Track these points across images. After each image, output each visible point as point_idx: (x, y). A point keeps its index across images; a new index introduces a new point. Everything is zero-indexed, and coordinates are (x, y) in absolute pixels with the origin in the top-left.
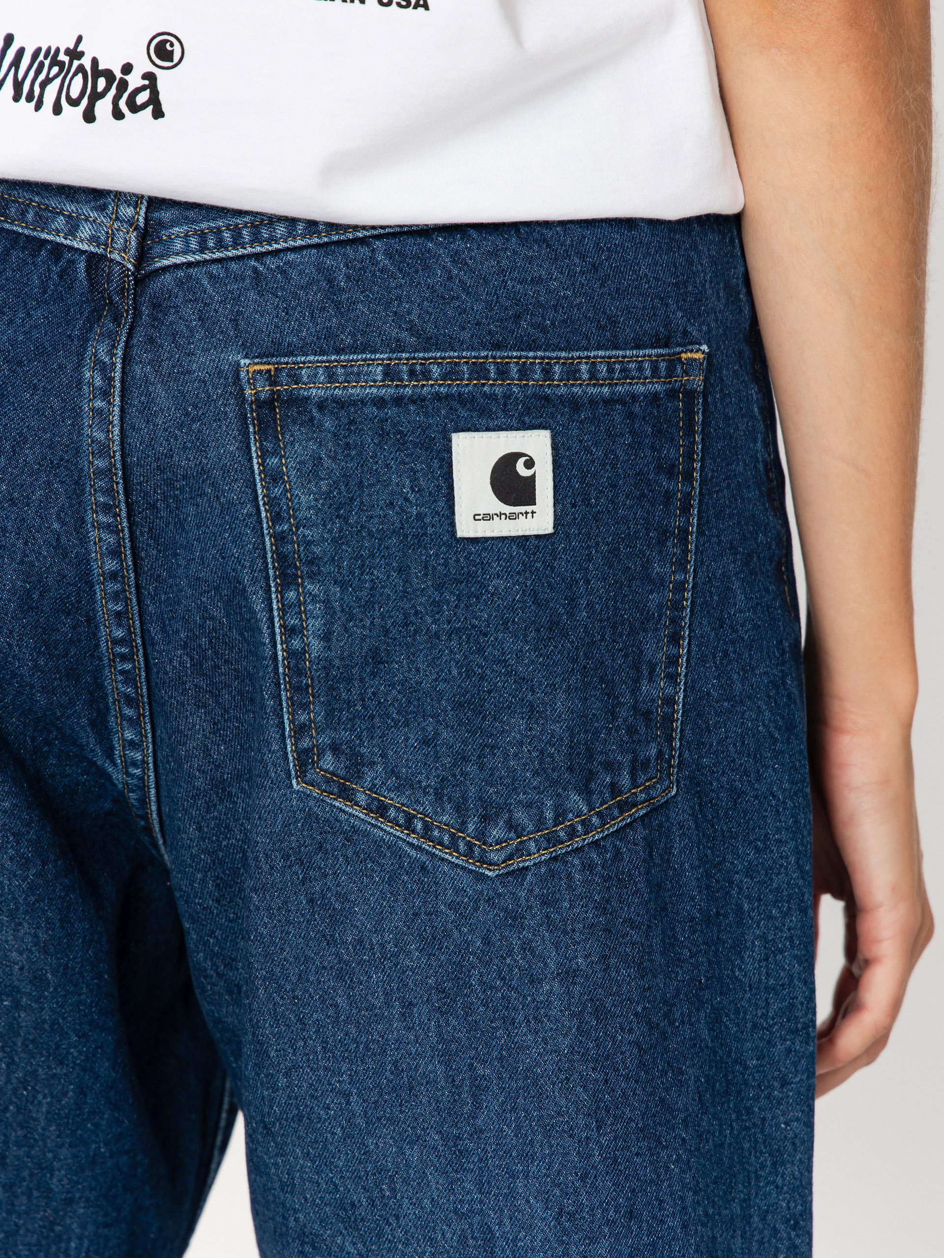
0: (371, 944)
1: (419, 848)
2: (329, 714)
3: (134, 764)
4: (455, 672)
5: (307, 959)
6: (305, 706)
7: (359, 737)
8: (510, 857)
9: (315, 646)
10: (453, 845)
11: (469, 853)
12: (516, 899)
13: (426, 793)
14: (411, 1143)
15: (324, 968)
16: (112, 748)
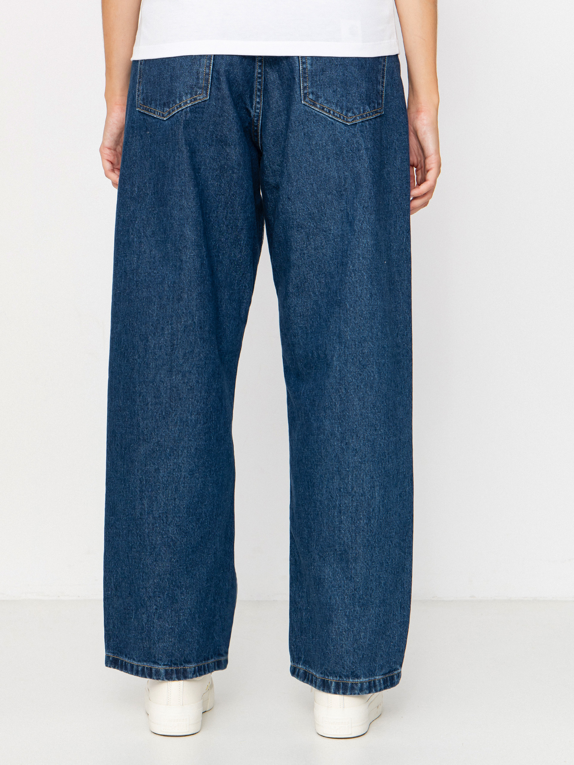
0: (319, 144)
1: (332, 118)
2: (312, 84)
3: (258, 109)
4: (341, 74)
5: (303, 149)
6: (306, 82)
7: (318, 90)
8: (353, 120)
9: (309, 67)
10: (340, 117)
11: (344, 119)
12: (355, 131)
13: (334, 104)
14: (329, 194)
15: (307, 152)
16: (253, 104)
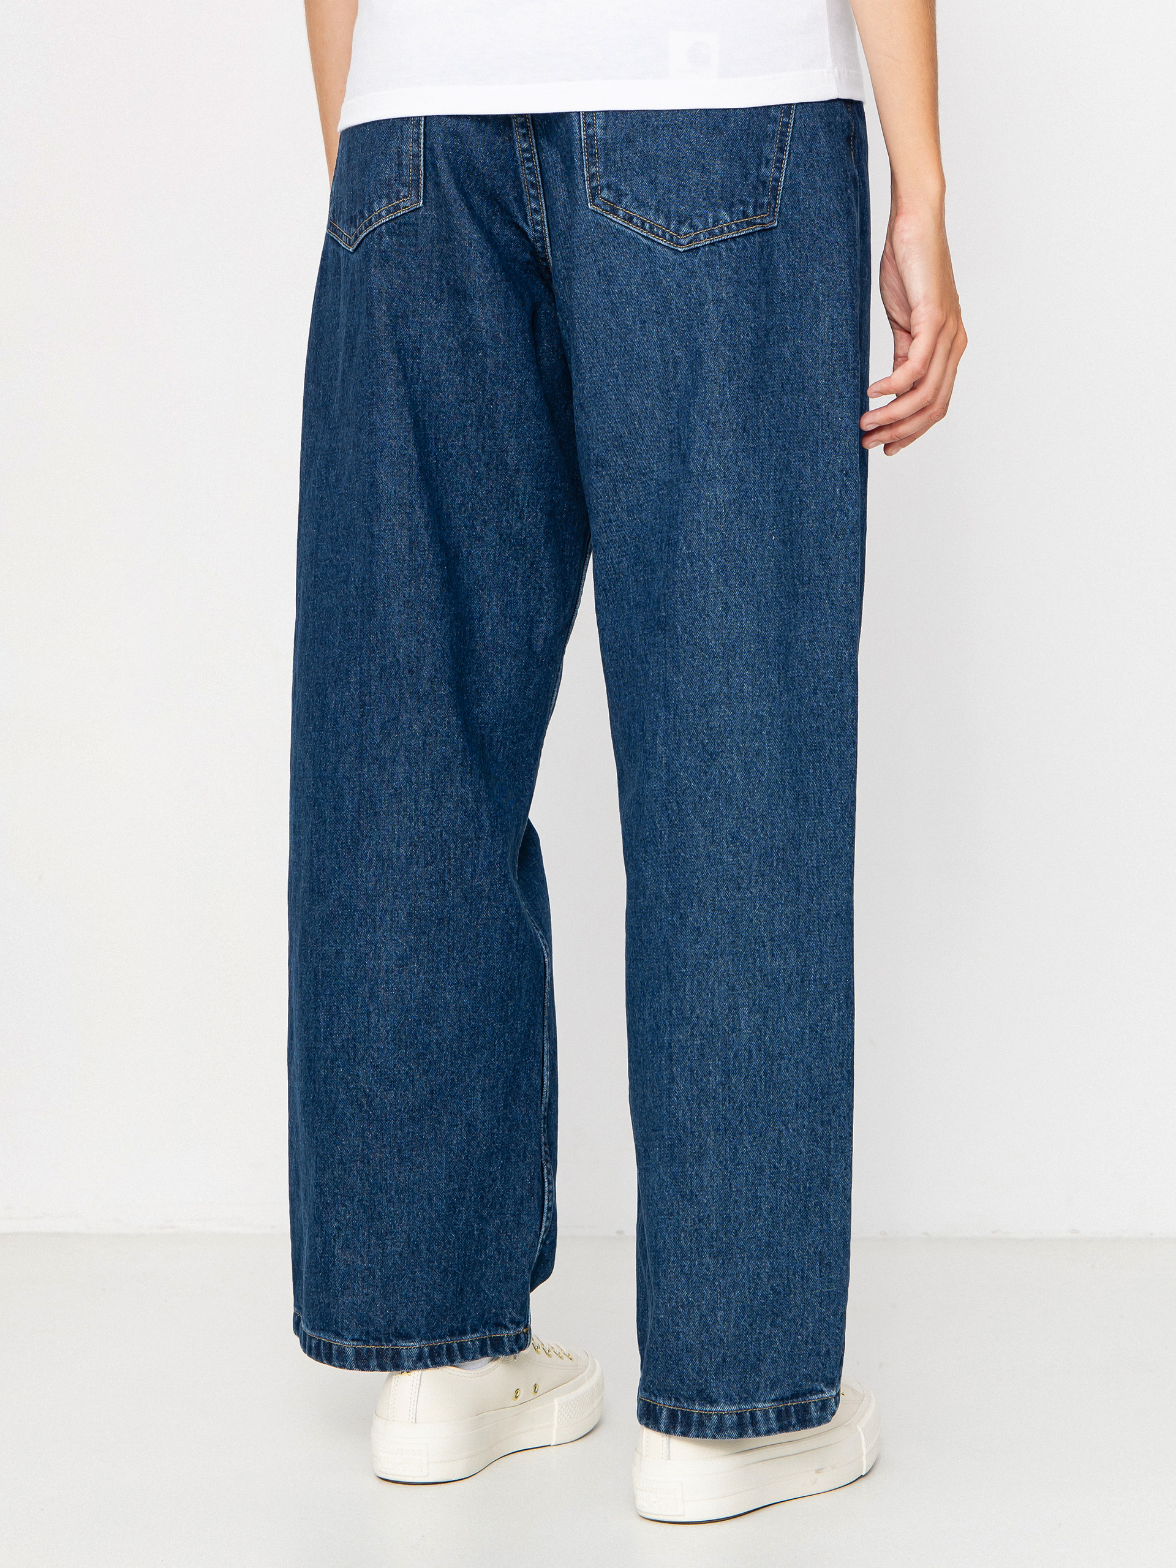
0: (626, 292)
1: (646, 238)
2: (606, 168)
4: (665, 146)
5: (598, 304)
6: (594, 164)
7: (619, 180)
8: (691, 242)
9: (600, 132)
10: (663, 236)
11: (671, 240)
12: (693, 264)
13: (651, 209)
14: (647, 397)
15: (605, 309)
